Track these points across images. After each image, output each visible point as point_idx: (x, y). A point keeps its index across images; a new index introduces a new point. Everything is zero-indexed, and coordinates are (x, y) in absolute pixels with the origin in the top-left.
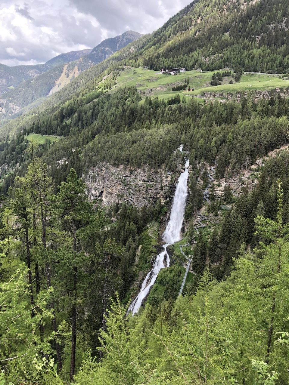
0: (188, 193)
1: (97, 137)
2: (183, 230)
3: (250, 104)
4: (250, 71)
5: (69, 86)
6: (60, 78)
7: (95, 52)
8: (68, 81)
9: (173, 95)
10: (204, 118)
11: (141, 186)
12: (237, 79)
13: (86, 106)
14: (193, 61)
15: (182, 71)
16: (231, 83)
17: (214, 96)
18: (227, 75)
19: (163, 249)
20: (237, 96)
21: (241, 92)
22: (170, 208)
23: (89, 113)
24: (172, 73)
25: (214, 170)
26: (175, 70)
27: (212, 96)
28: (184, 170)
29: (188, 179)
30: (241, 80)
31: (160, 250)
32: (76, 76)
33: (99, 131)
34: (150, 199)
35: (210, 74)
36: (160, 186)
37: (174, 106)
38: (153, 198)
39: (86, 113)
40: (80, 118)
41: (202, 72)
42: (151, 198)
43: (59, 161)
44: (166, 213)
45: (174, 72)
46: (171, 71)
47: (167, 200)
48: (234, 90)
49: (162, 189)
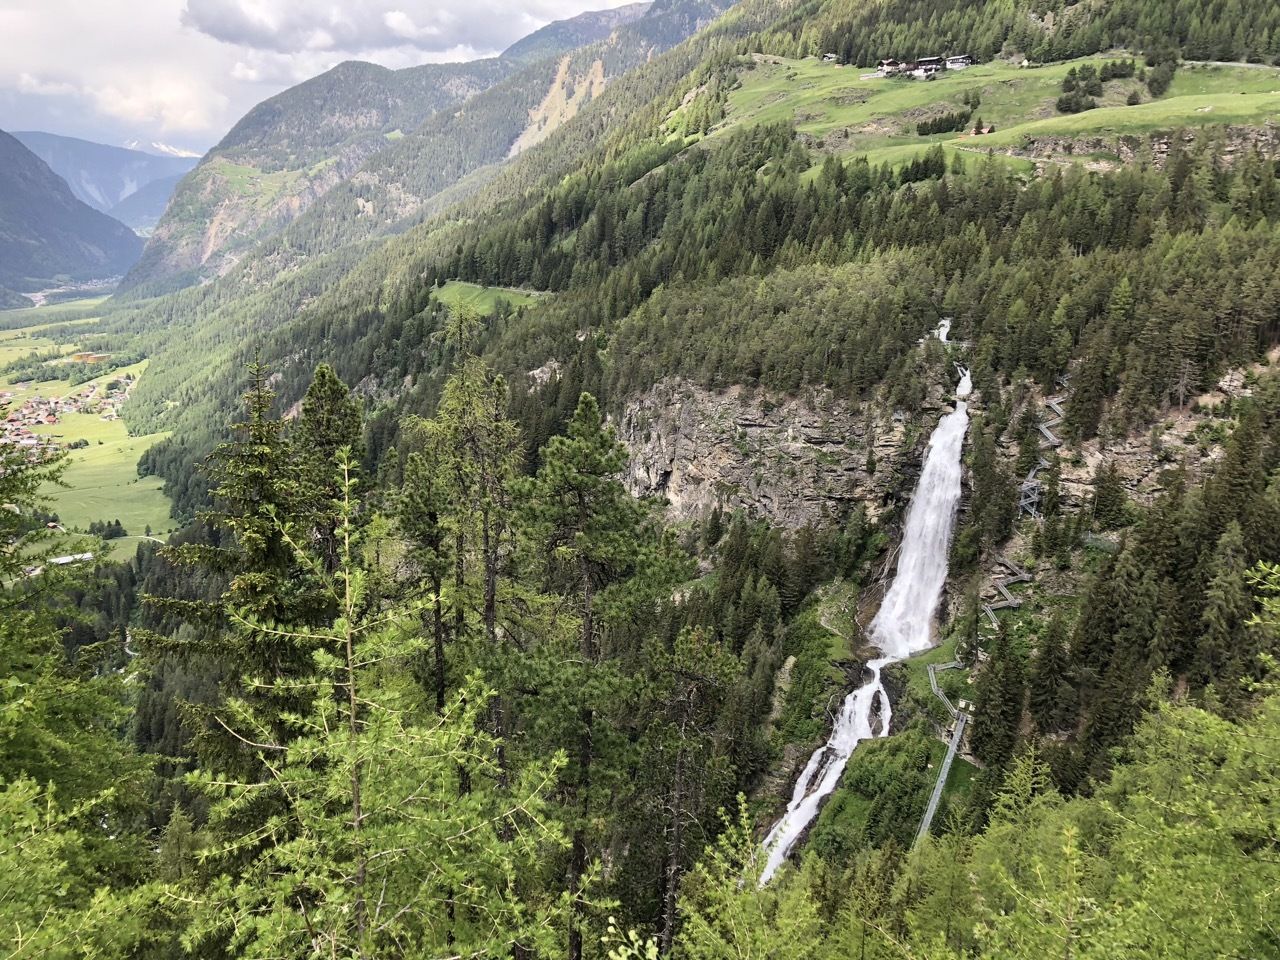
0: (964, 484)
1: (657, 292)
2: (941, 614)
3: (1202, 177)
4: (1207, 58)
5: (572, 125)
6: (545, 103)
7: (659, 12)
8: (572, 111)
9: (920, 149)
10: (1029, 225)
11: (799, 458)
12: (1158, 88)
13: (626, 191)
14: (997, 28)
15: (956, 65)
16: (1133, 101)
17: (1069, 149)
18: (1120, 72)
19: (869, 673)
20: (1156, 147)
21: (1170, 135)
22: (898, 536)
23: (635, 216)
24: (919, 73)
25: (1059, 409)
26: (930, 62)
27: (1060, 149)
28: (953, 405)
29: (965, 439)
30: (1173, 89)
31: (857, 675)
32: (597, 92)
33: (664, 273)
34: (830, 503)
35: (1059, 71)
36: (864, 460)
37: (922, 188)
38: (840, 500)
39: (623, 214)
40: (604, 231)
41: (1028, 67)
42: (830, 498)
43: (536, 372)
44: (883, 551)
45: (926, 71)
46: (916, 68)
47: (887, 509)
48: (1144, 127)
49: (871, 471)
